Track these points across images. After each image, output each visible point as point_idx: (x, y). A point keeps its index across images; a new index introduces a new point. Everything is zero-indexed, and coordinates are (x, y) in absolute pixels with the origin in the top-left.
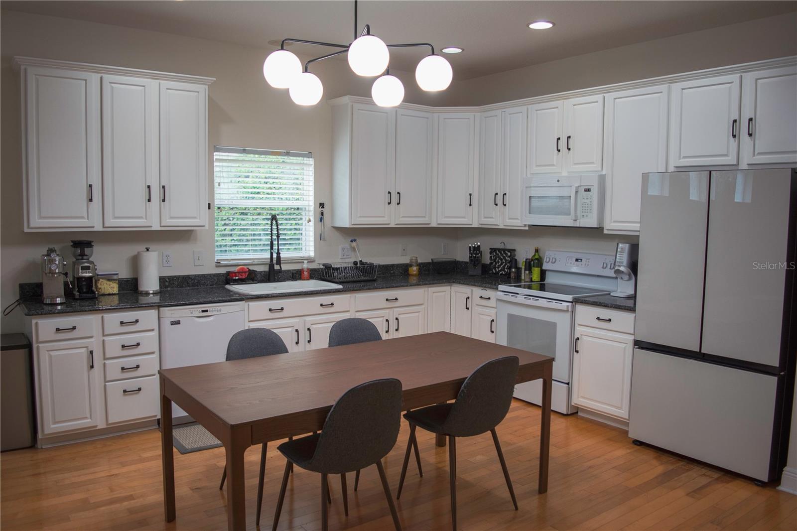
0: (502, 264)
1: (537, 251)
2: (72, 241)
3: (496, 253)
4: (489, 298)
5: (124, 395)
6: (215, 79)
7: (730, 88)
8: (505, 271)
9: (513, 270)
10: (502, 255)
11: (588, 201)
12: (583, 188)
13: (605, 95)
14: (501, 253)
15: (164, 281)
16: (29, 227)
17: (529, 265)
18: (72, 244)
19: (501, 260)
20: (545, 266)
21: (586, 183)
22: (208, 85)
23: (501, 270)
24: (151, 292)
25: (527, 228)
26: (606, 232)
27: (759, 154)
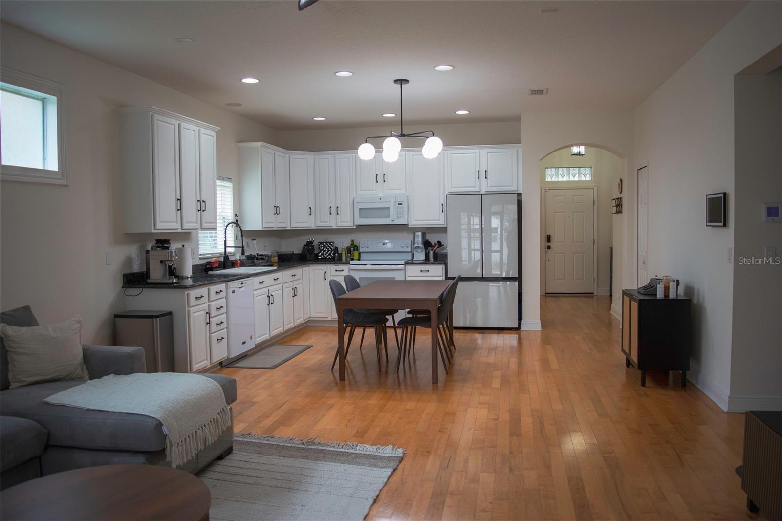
0: (328, 252)
1: (353, 241)
2: (156, 240)
3: (323, 245)
4: (343, 270)
5: (218, 342)
6: (220, 128)
7: (475, 156)
8: (331, 256)
9: (337, 254)
10: (328, 246)
11: (401, 210)
12: (397, 203)
13: (406, 153)
14: (327, 244)
15: (195, 267)
16: (155, 229)
17: (348, 250)
18: (156, 242)
19: (328, 249)
20: (361, 250)
21: (399, 201)
22: (216, 132)
23: (327, 256)
24: (189, 276)
25: (355, 227)
26: (410, 226)
27: (490, 186)
